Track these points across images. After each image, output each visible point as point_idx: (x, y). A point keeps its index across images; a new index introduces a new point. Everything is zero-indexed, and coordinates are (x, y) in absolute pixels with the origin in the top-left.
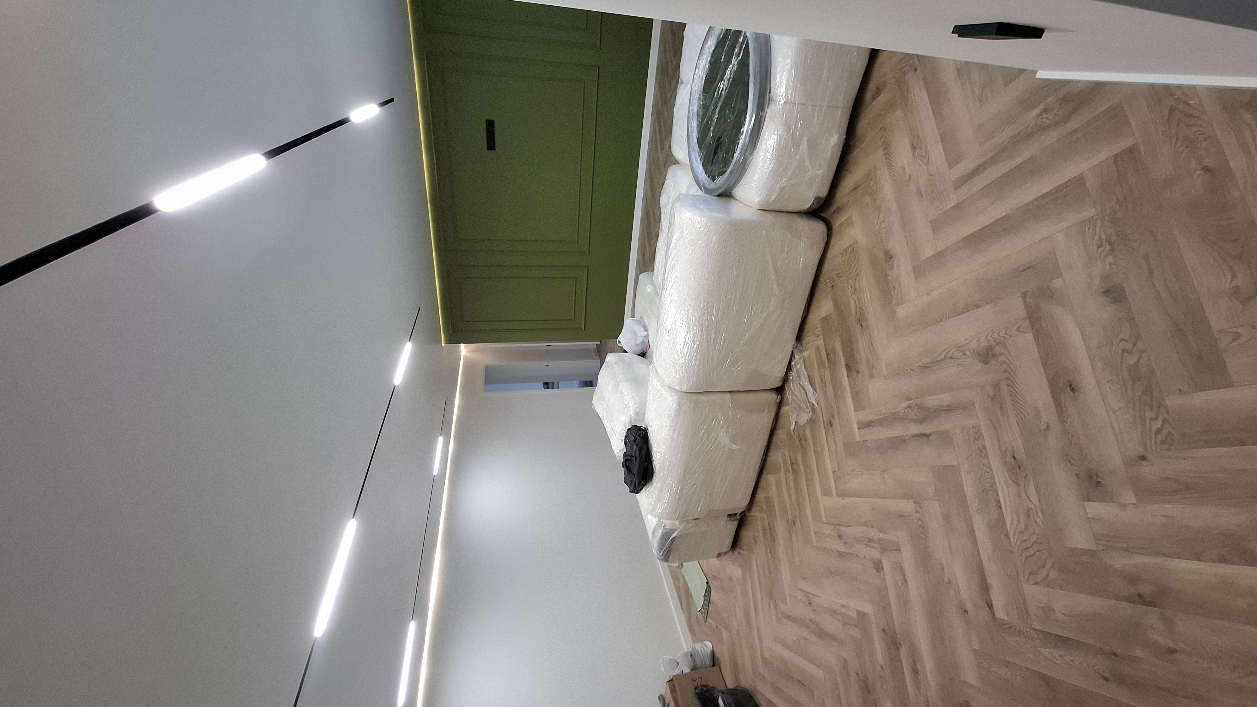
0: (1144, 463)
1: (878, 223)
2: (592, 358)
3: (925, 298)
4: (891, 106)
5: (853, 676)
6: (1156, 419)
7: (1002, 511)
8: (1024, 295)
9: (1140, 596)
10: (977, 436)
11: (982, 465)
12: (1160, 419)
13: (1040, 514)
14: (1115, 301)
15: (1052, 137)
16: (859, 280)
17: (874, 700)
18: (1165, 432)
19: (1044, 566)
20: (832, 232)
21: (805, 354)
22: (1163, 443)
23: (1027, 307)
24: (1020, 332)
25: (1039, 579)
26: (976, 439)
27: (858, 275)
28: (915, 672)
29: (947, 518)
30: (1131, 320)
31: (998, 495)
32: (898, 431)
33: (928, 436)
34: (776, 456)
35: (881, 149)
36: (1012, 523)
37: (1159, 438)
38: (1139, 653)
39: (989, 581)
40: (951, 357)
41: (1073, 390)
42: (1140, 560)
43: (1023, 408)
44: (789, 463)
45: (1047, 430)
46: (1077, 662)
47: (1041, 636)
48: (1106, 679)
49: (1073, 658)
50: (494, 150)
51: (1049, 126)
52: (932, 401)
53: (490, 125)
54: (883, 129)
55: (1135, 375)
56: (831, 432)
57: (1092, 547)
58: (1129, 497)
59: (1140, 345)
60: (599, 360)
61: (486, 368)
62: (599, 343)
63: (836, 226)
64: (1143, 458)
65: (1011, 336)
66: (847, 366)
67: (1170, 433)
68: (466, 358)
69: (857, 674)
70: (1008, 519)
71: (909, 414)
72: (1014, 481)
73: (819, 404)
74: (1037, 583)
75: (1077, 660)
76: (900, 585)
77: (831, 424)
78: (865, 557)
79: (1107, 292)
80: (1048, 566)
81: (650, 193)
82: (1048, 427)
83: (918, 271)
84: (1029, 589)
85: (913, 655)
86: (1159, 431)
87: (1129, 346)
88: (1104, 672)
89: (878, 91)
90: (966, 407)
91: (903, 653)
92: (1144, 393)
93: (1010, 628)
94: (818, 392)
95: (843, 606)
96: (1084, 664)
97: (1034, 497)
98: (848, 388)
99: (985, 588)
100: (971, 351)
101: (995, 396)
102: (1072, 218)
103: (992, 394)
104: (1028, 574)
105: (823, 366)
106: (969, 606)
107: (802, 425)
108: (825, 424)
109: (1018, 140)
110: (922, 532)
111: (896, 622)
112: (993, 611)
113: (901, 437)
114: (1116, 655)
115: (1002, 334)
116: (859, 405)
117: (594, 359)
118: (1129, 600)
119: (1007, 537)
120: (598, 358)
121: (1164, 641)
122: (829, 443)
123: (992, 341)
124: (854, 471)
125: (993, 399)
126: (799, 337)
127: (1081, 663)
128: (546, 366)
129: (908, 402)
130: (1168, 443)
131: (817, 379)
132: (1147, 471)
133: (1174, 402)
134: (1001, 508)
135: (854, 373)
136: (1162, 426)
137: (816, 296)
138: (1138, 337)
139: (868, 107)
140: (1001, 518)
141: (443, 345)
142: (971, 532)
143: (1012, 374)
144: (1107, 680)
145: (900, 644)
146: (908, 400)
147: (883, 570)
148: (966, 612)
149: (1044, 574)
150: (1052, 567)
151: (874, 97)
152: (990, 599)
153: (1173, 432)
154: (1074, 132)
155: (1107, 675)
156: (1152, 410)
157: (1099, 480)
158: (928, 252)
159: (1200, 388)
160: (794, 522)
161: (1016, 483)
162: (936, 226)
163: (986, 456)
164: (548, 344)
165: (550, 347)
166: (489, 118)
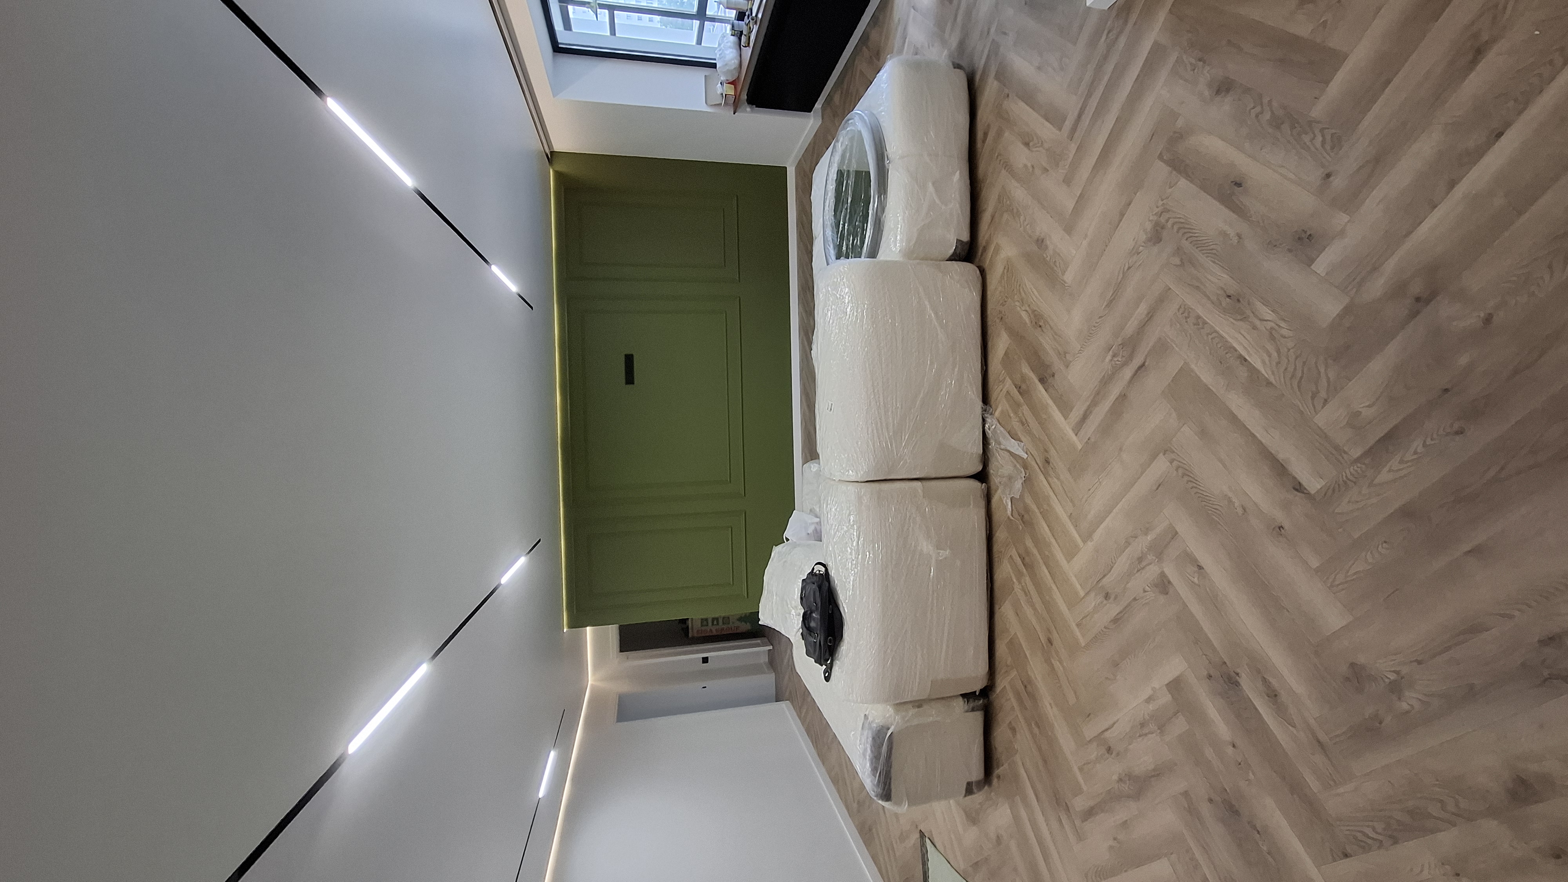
0: (1331, 178)
1: (1021, 225)
2: (763, 673)
3: (1085, 243)
4: (999, 134)
5: (1205, 809)
6: (1315, 136)
7: (1249, 362)
8: (1160, 157)
9: (1418, 299)
10: (1186, 314)
11: (1205, 337)
12: (1317, 132)
13: (1283, 324)
14: (1228, 90)
15: (1122, 40)
16: (1023, 289)
17: (1249, 823)
18: (1328, 138)
19: (1319, 373)
20: (986, 273)
21: (997, 414)
22: (1332, 148)
23: (1167, 163)
24: (1173, 186)
25: (1323, 394)
26: (1186, 318)
27: (1020, 286)
28: (1273, 696)
29: (1203, 433)
30: (1247, 90)
31: (1236, 350)
32: (1115, 391)
33: (1143, 365)
34: (1003, 570)
35: (1003, 169)
36: (1264, 362)
37: (1328, 147)
38: (1464, 360)
39: (1281, 456)
40: (1129, 268)
41: (1239, 185)
42: (1390, 266)
43: (1210, 244)
44: (1018, 561)
45: (1241, 240)
46: (1420, 449)
47: (1367, 461)
48: (1460, 432)
49: (1412, 450)
50: (633, 383)
51: (1117, 38)
52: (1131, 327)
53: (629, 359)
54: (999, 155)
55: (1276, 123)
56: (1051, 472)
57: (1347, 300)
58: (1343, 218)
59: (1265, 100)
60: (774, 673)
61: (620, 697)
62: (771, 647)
63: (986, 265)
64: (1328, 176)
65: (1167, 198)
66: (1042, 380)
67: (1332, 135)
69: (1211, 800)
70: (1258, 365)
71: (1117, 363)
72: (1241, 320)
73: (1029, 453)
74: (1326, 401)
75: (1417, 444)
76: (1197, 582)
77: (1047, 461)
78: (1145, 591)
79: (1218, 92)
80: (1322, 370)
81: (807, 411)
82: (1239, 236)
83: (1069, 229)
84: (1322, 419)
85: (1259, 671)
86: (1323, 143)
87: (1258, 109)
88: (1452, 426)
89: (986, 134)
90: (1162, 299)
91: (1249, 687)
92: (1293, 127)
93: (1334, 491)
94: (1023, 439)
95: (1149, 700)
96: (1429, 442)
97: (1266, 313)
98: (1050, 402)
99: (1280, 469)
100: (1143, 244)
101: (1181, 260)
102: (1164, 74)
103: (1179, 263)
104: (1310, 401)
105: (1019, 405)
106: (1280, 516)
107: (1018, 497)
108: (1042, 468)
109: (1099, 68)
110: (1188, 481)
111: (1216, 643)
112: (1305, 491)
113: (1120, 395)
114: (1446, 390)
115: (1161, 203)
116: (1065, 407)
117: (766, 673)
118: (1414, 314)
119: (1269, 384)
120: (772, 671)
121: (1472, 320)
122: (1053, 485)
123: (1155, 218)
124: (1089, 490)
125: (1182, 264)
126: (986, 399)
127: (1424, 445)
128: (703, 688)
129: (1111, 352)
130: (1337, 143)
131: (1016, 425)
132: (1338, 183)
133: (1317, 111)
134: (1246, 360)
135: (1050, 380)
136: (1323, 136)
137: (990, 344)
138: (1260, 96)
139: (980, 155)
140: (1252, 370)
141: (565, 628)
142: (1234, 419)
143: (1187, 226)
144: (1462, 433)
145: (1237, 674)
146: (1110, 350)
147: (1172, 584)
148: (1281, 529)
149: (1324, 382)
150: (1327, 367)
151: (984, 141)
152: (1295, 478)
153: (1334, 131)
154: (1135, 24)
155: (1456, 426)
156: (1306, 134)
157: (1308, 233)
158: (1070, 205)
159: (1327, 83)
160: (1050, 641)
161: (1245, 319)
162: (1067, 181)
163: (1205, 323)
164: (705, 655)
165: (708, 662)
166: (628, 352)
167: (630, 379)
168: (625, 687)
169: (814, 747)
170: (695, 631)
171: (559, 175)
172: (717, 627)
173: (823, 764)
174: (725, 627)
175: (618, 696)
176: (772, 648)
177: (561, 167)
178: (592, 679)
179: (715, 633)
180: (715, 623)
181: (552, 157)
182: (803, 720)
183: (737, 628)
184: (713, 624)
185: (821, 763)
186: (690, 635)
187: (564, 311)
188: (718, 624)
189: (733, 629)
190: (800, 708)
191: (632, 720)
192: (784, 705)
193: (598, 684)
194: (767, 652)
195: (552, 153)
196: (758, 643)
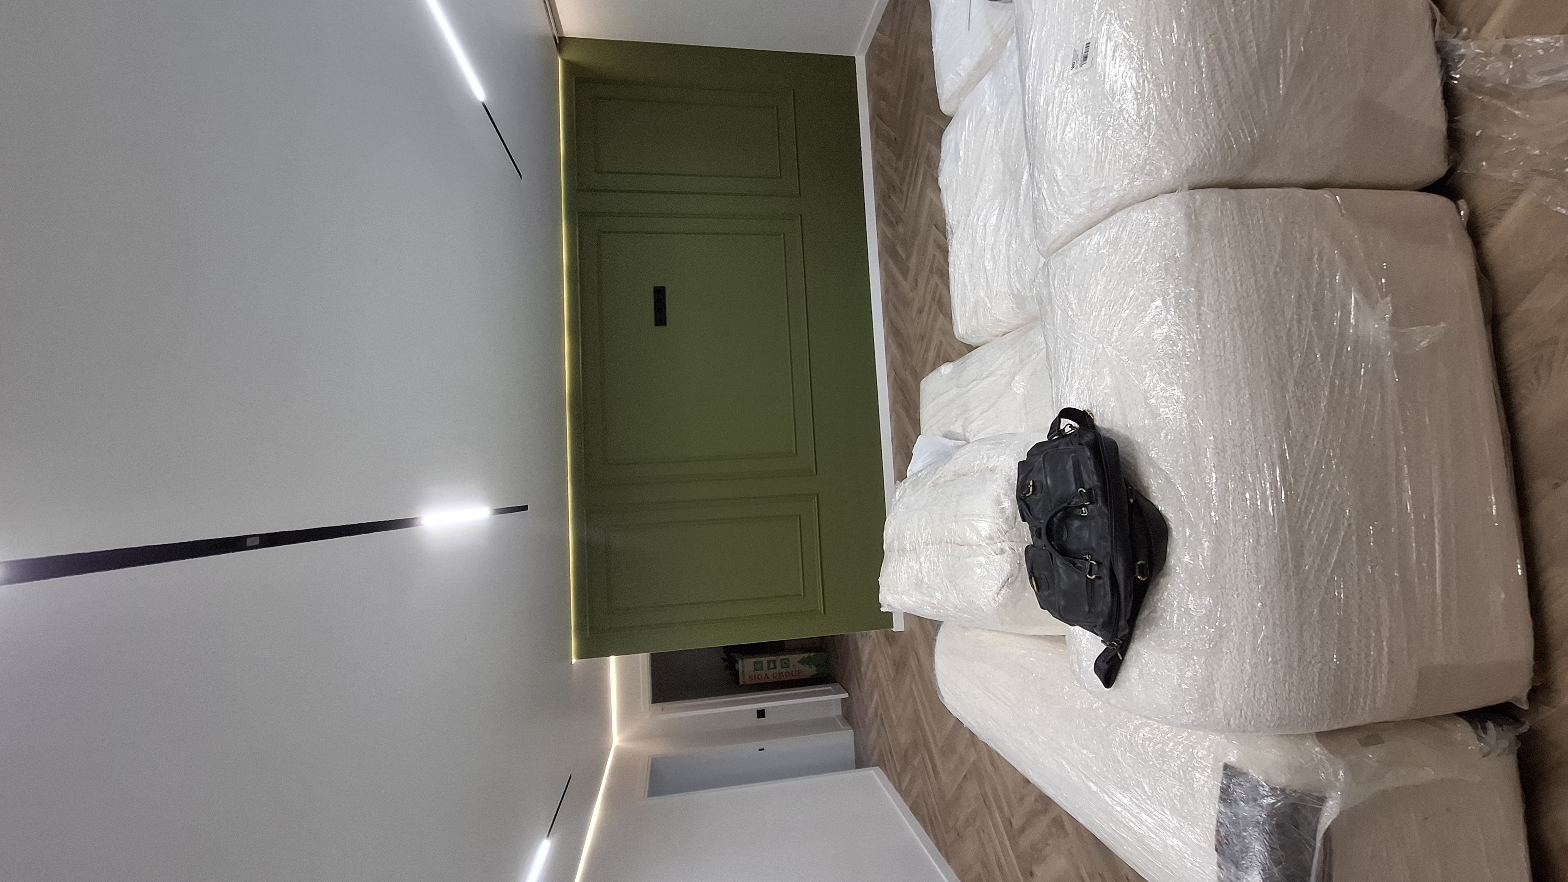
2: (837, 729)
50: (665, 325)
53: (660, 294)
60: (852, 730)
61: (653, 766)
62: (846, 695)
68: (617, 748)
117: (841, 730)
120: (850, 727)
128: (760, 750)
141: (574, 661)
164: (761, 706)
165: (764, 717)
166: (659, 284)
167: (660, 319)
168: (656, 748)
169: (928, 835)
170: (747, 677)
171: (569, 67)
172: (773, 671)
173: (949, 861)
174: (784, 671)
175: (650, 759)
176: (848, 696)
177: (572, 54)
178: (616, 739)
179: (772, 680)
180: (772, 666)
181: (561, 42)
182: (904, 793)
183: (800, 672)
184: (769, 668)
185: (944, 860)
186: (741, 682)
187: (575, 230)
188: (775, 668)
189: (794, 674)
190: (899, 776)
191: (670, 793)
192: (872, 771)
193: (626, 745)
194: (840, 701)
195: (561, 38)
196: (830, 690)
